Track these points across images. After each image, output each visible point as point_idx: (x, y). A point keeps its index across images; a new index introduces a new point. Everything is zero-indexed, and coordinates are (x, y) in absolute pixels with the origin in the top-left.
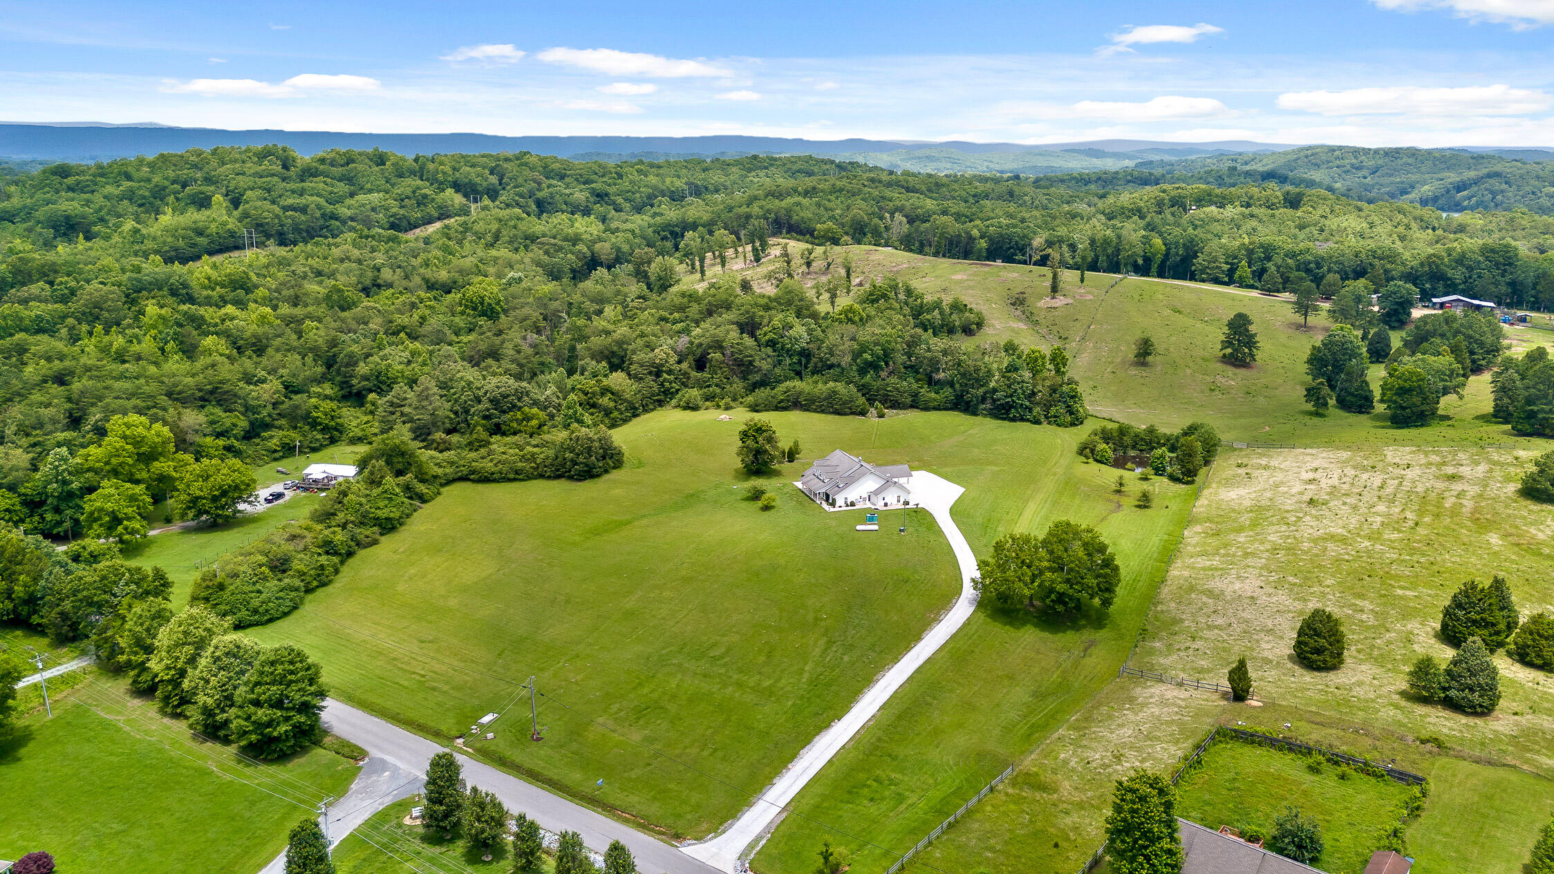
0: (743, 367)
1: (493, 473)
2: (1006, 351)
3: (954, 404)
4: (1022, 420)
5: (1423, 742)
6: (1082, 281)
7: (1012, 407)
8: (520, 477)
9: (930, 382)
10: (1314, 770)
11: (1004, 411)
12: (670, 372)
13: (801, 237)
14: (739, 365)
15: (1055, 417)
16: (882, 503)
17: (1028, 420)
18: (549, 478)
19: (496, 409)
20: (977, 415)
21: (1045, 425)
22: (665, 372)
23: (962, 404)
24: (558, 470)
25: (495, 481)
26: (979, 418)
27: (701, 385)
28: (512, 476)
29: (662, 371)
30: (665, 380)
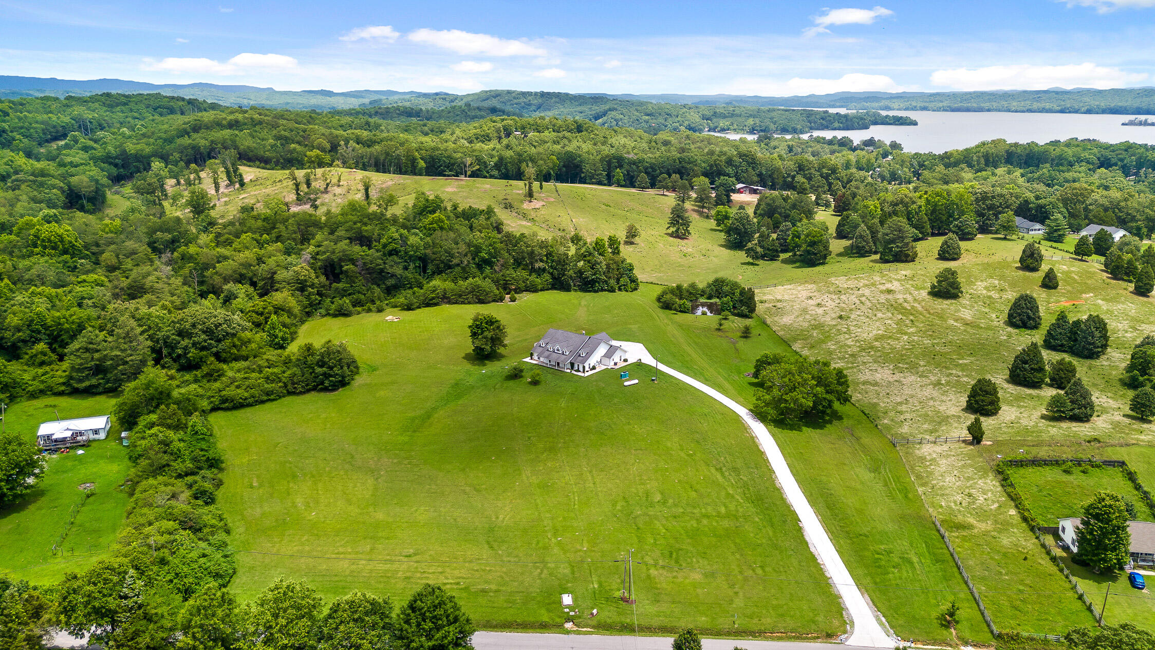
0: (377, 276)
1: (246, 399)
2: (573, 242)
3: (553, 285)
4: (602, 290)
5: (1089, 442)
6: (541, 188)
7: (596, 281)
8: (272, 397)
9: (533, 270)
10: (1067, 472)
11: (588, 285)
12: (312, 286)
13: (252, 164)
14: (370, 274)
15: (624, 285)
16: (612, 363)
17: (605, 290)
18: (301, 393)
19: (212, 340)
20: (570, 291)
21: (618, 292)
22: (310, 286)
23: (559, 284)
24: (307, 385)
25: (250, 405)
26: (572, 292)
27: (343, 293)
28: (265, 398)
29: (307, 286)
30: (310, 294)
